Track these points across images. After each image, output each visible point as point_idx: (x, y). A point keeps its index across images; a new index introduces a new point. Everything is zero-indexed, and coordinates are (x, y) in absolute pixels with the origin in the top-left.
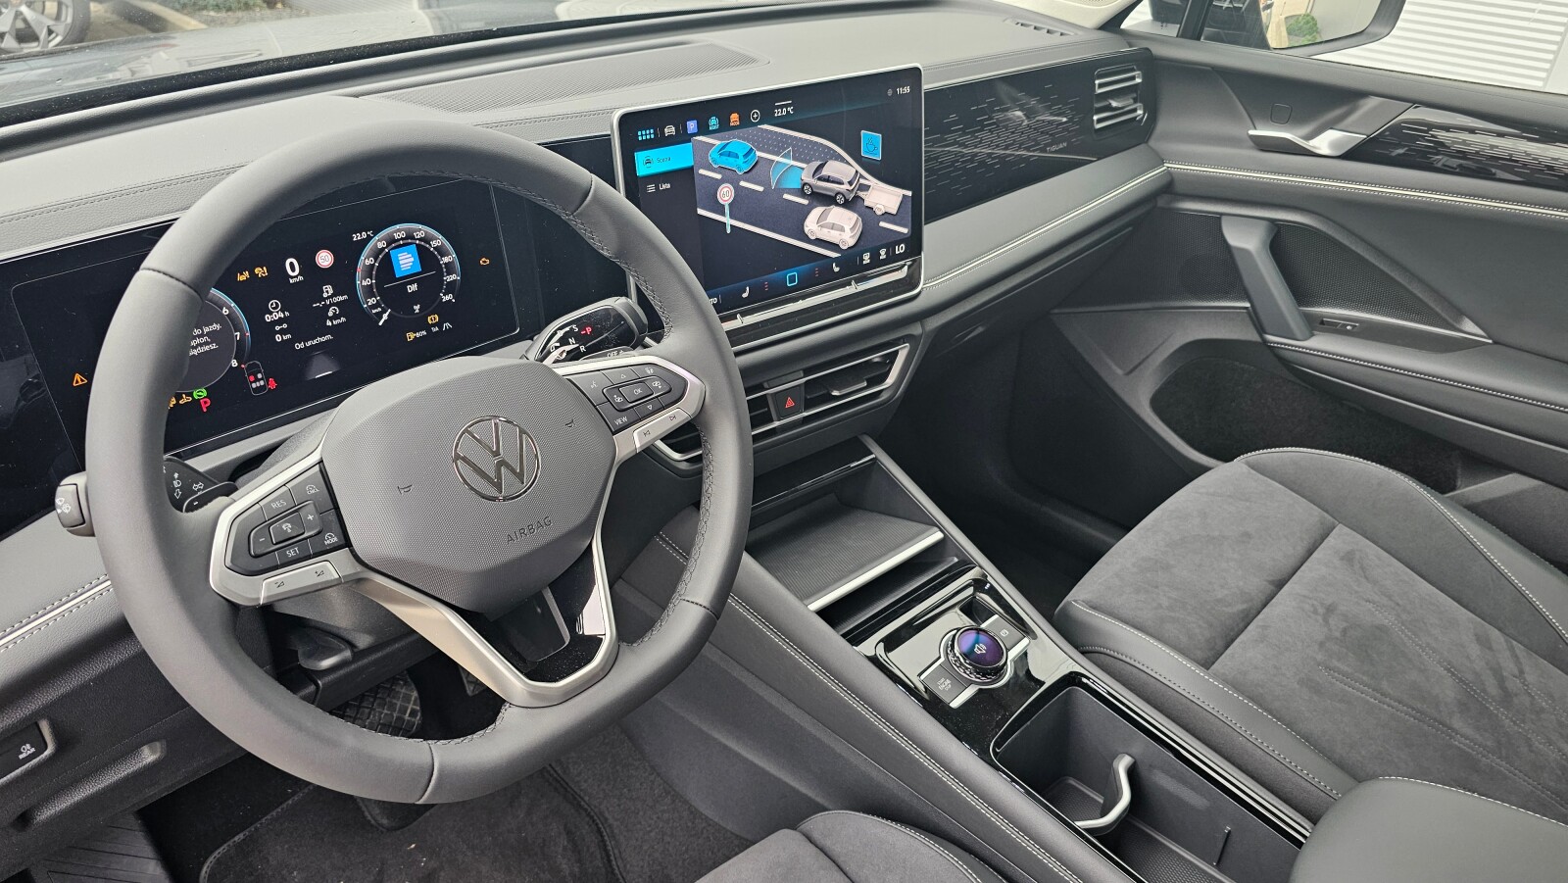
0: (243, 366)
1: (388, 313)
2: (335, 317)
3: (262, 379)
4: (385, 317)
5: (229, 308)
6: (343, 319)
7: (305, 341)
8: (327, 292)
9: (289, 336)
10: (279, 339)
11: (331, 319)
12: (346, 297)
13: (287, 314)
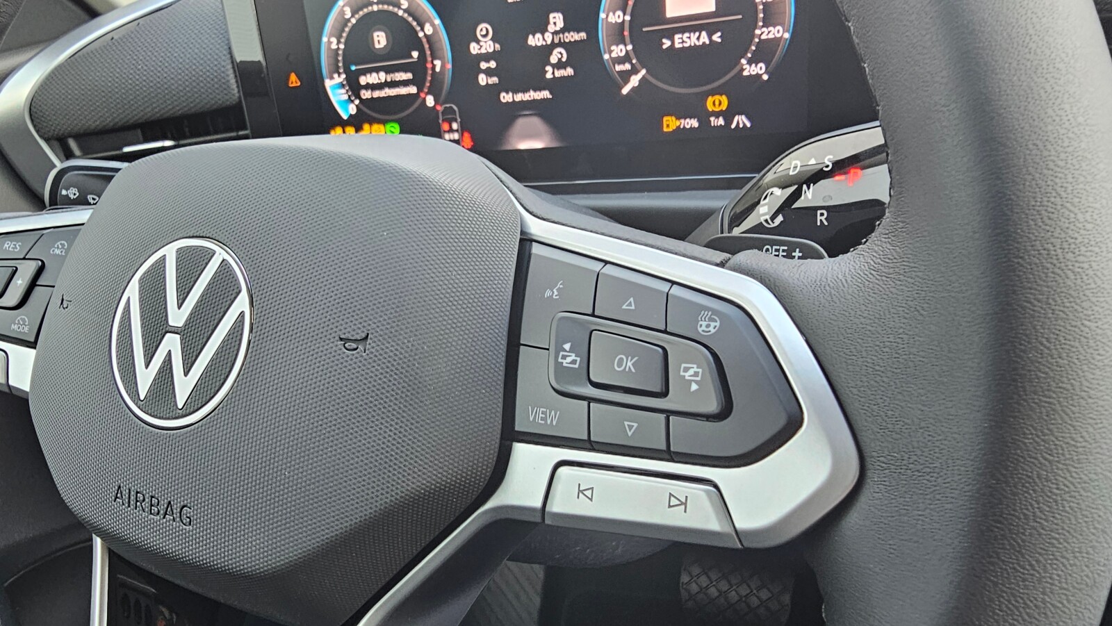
0: (440, 108)
1: (640, 76)
2: (560, 65)
3: (457, 131)
4: (635, 81)
5: (433, 25)
6: (569, 71)
7: (515, 92)
8: (555, 23)
9: (495, 80)
10: (483, 80)
11: (555, 66)
12: (583, 35)
13: (498, 46)
